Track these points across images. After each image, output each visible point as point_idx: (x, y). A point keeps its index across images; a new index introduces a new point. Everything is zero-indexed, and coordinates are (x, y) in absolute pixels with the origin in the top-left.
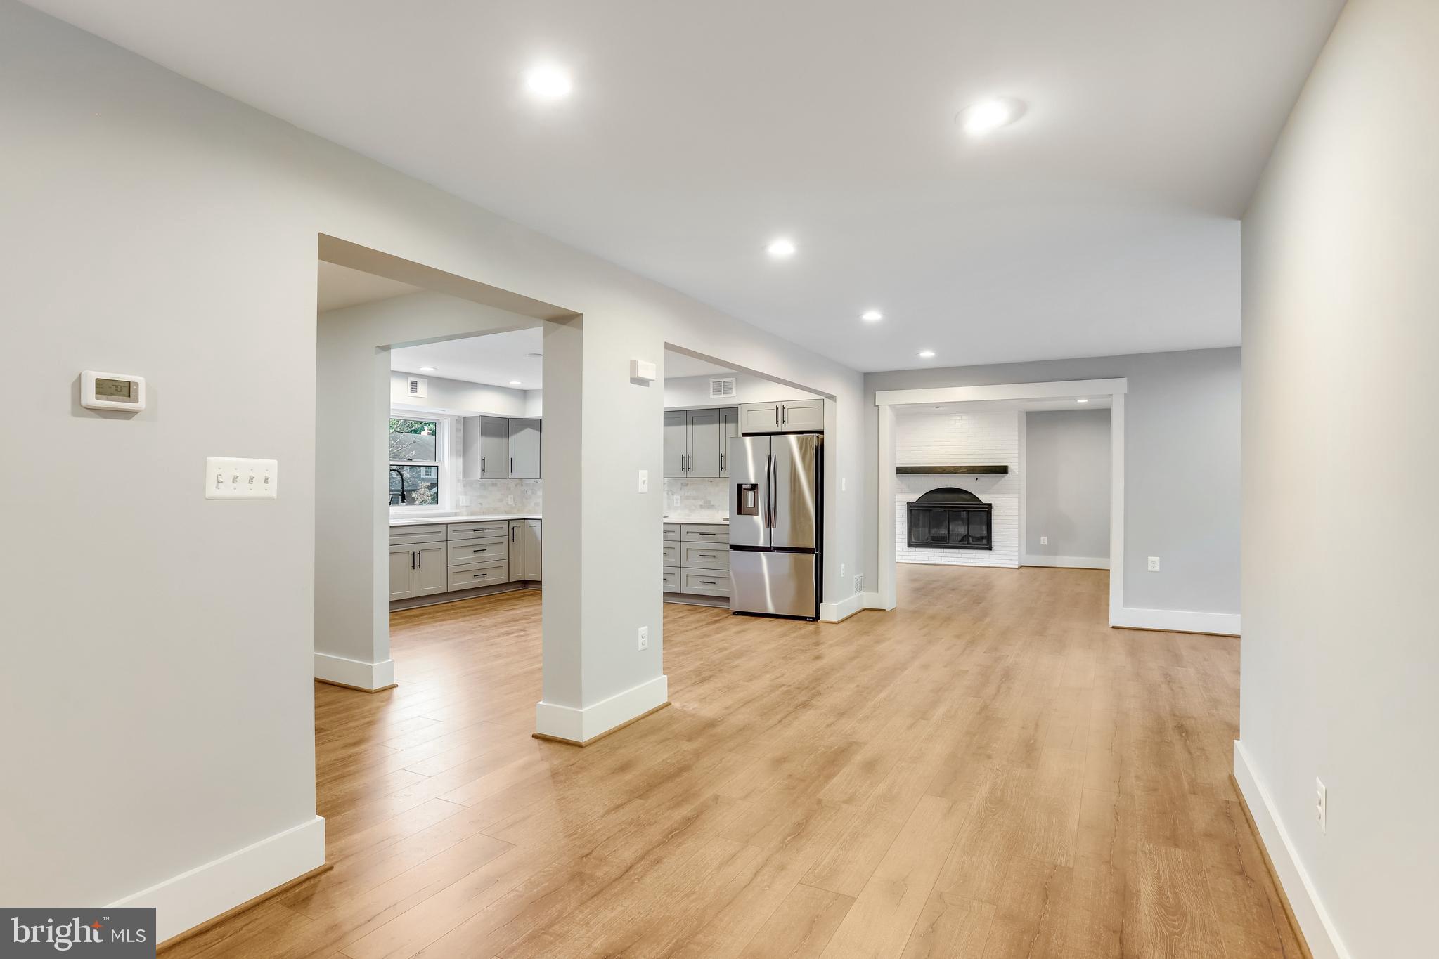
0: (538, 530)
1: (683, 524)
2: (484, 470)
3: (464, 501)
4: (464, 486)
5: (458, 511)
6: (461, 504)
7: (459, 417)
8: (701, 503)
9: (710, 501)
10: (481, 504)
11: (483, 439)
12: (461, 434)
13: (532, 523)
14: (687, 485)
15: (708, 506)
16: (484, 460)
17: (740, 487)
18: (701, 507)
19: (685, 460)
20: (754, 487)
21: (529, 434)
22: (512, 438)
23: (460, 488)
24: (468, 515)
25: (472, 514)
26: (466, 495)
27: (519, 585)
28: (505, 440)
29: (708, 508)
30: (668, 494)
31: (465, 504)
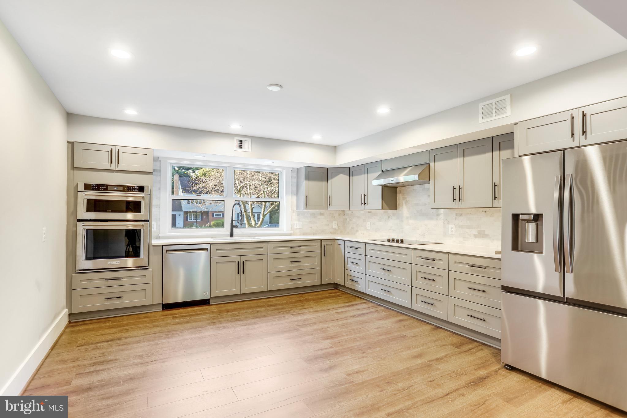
0: (342, 247)
1: (451, 253)
2: (307, 204)
3: (297, 225)
4: (298, 215)
5: (292, 232)
6: (295, 227)
7: (293, 168)
8: (475, 232)
9: (484, 231)
10: (311, 227)
11: (307, 182)
12: (295, 180)
13: (339, 242)
14: (461, 215)
15: (482, 235)
16: (307, 197)
17: (516, 217)
18: (475, 236)
19: (456, 191)
20: (537, 218)
21: (342, 178)
22: (329, 182)
23: (295, 216)
24: (300, 235)
25: (304, 234)
26: (299, 220)
27: (332, 286)
28: (324, 183)
29: (483, 237)
30: (444, 223)
31: (298, 227)
